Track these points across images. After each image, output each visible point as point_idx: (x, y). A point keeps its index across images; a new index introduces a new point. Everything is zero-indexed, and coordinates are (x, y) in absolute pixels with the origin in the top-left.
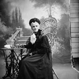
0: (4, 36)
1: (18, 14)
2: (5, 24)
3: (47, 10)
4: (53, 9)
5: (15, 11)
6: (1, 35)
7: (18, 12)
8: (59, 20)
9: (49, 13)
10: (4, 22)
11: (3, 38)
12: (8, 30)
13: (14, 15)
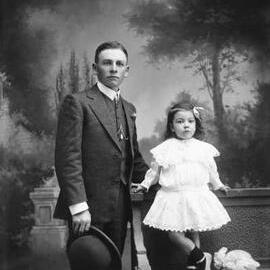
0: (24, 172)
1: (80, 82)
2: (26, 122)
3: (203, 68)
4: (226, 62)
5: (66, 68)
6: (9, 170)
7: (81, 74)
8: (252, 107)
9: (211, 78)
10: (21, 115)
11: (20, 184)
12: (38, 148)
13: (65, 86)
